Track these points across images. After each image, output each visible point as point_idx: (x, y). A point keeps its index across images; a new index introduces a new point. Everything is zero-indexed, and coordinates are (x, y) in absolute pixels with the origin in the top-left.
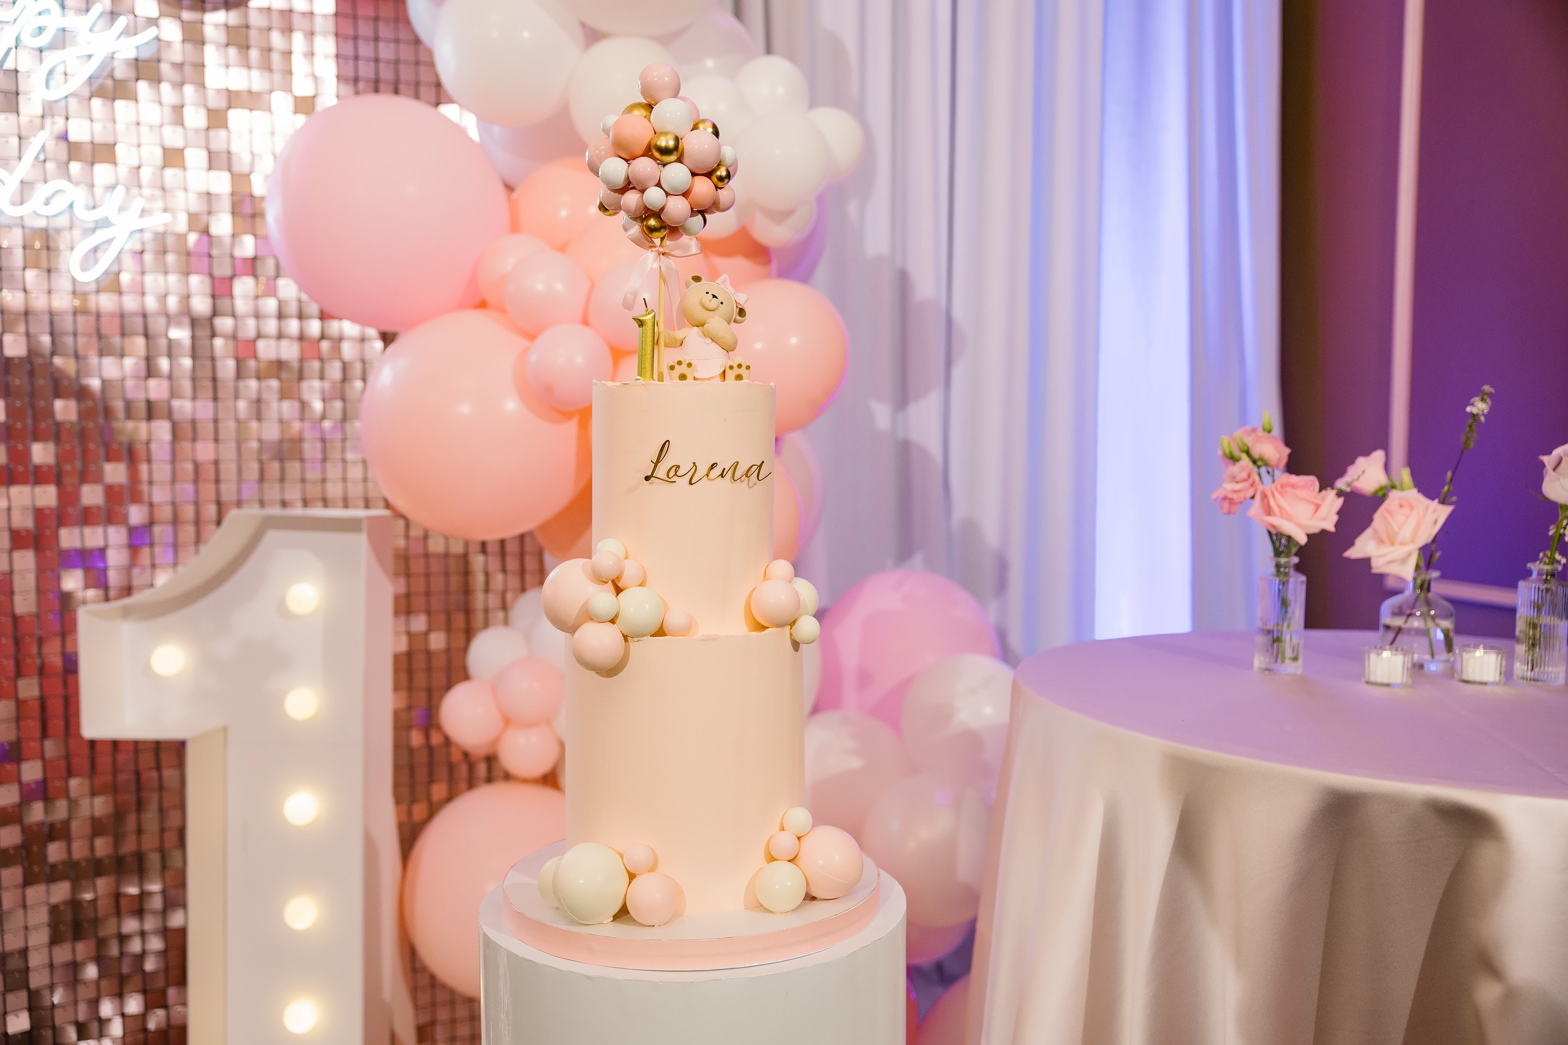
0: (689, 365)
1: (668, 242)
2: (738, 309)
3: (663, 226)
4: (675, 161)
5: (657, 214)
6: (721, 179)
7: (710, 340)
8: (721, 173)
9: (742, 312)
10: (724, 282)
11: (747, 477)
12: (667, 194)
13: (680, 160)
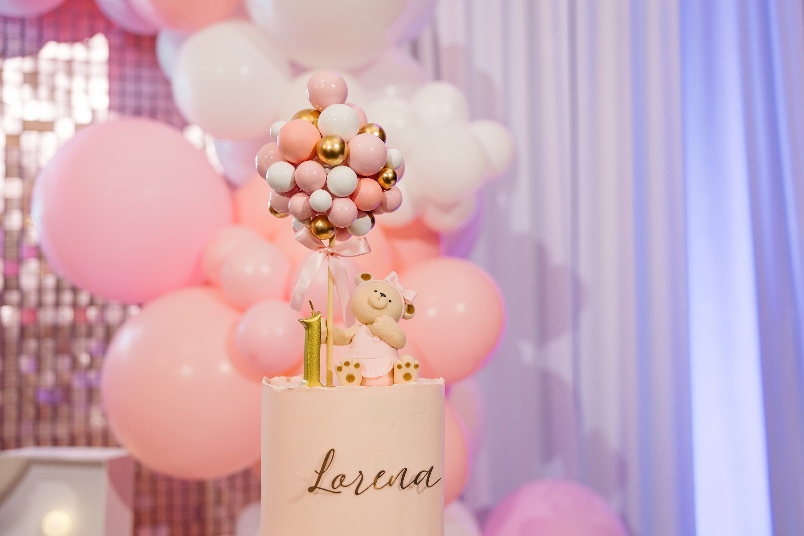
0: (357, 366)
1: (337, 242)
2: (407, 306)
3: (331, 228)
4: (341, 164)
5: (324, 216)
6: (387, 181)
7: (379, 339)
8: (388, 175)
9: (410, 308)
10: (392, 279)
11: (416, 483)
12: (334, 197)
13: (346, 163)
